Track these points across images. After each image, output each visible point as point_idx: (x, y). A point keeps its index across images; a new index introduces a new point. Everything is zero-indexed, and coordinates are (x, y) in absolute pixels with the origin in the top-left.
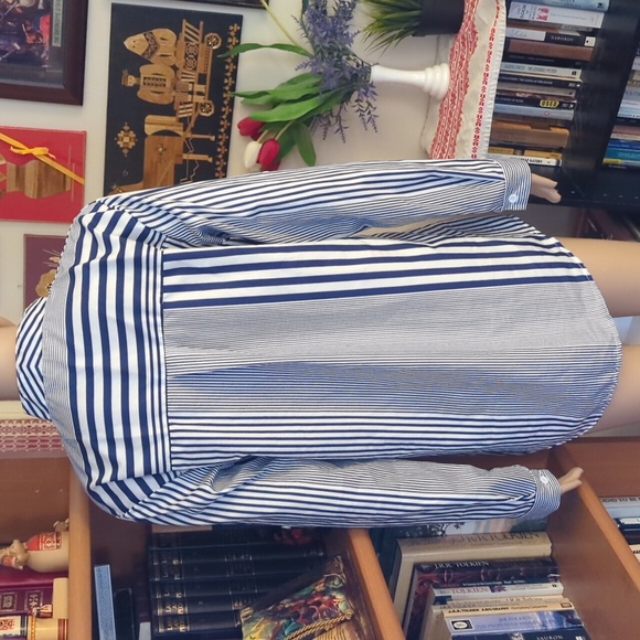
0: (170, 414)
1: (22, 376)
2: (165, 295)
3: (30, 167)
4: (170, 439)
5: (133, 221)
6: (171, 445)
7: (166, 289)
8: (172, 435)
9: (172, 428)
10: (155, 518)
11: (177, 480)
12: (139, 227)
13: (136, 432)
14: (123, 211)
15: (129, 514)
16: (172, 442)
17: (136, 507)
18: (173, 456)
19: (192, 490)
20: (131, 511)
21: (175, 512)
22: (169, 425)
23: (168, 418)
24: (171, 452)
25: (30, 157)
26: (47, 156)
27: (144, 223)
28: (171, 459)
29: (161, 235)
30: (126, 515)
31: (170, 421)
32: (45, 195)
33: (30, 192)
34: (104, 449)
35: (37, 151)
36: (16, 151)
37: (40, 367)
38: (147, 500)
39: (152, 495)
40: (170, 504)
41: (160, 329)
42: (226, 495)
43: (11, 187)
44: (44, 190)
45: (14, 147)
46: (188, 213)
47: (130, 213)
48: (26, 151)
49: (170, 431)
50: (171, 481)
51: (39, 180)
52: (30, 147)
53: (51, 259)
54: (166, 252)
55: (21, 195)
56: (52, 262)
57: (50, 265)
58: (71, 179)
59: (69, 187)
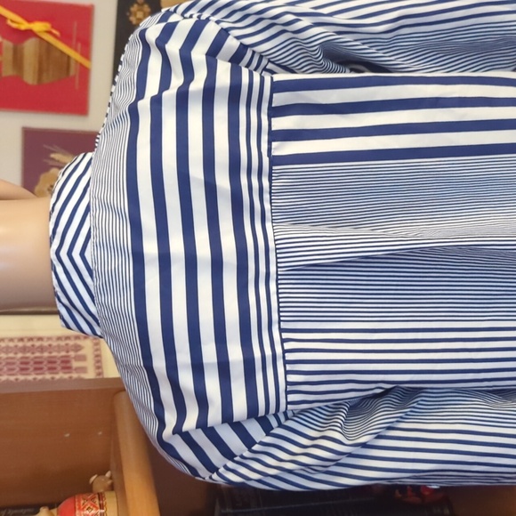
0: (284, 325)
1: (59, 269)
2: (274, 144)
3: (30, 46)
4: (286, 362)
5: (223, 35)
6: (287, 373)
7: (276, 136)
8: (289, 356)
9: (288, 346)
10: (259, 481)
11: (290, 424)
12: (232, 44)
13: (235, 353)
14: (208, 20)
15: (220, 475)
16: (289, 367)
17: (230, 464)
18: (290, 388)
19: (313, 439)
20: (222, 470)
21: (290, 472)
22: (283, 341)
23: (282, 331)
24: (287, 383)
25: (29, 34)
26: (49, 32)
27: (238, 38)
28: (287, 393)
29: (261, 57)
30: (215, 476)
31: (285, 335)
32: (47, 79)
33: (30, 77)
34: (186, 379)
35: (38, 27)
36: (14, 25)
37: (88, 254)
38: (247, 454)
39: (256, 447)
40: (281, 460)
41: (266, 196)
42: (364, 445)
43: (8, 71)
44: (45, 74)
45: (12, 21)
46: (305, 22)
47: (218, 22)
48: (24, 25)
49: (285, 351)
50: (280, 425)
51: (40, 63)
52: (29, 21)
53: (53, 156)
54: (277, 78)
55: (18, 80)
56: (53, 159)
57: (51, 163)
58: (77, 62)
59: (73, 72)
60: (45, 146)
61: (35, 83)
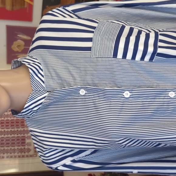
33: (8, 7)
44: (15, 7)
51: (12, 3)
53: (18, 35)
56: (19, 37)
57: (18, 38)
58: (27, 2)
59: (26, 6)
60: (15, 32)
61: (11, 10)
